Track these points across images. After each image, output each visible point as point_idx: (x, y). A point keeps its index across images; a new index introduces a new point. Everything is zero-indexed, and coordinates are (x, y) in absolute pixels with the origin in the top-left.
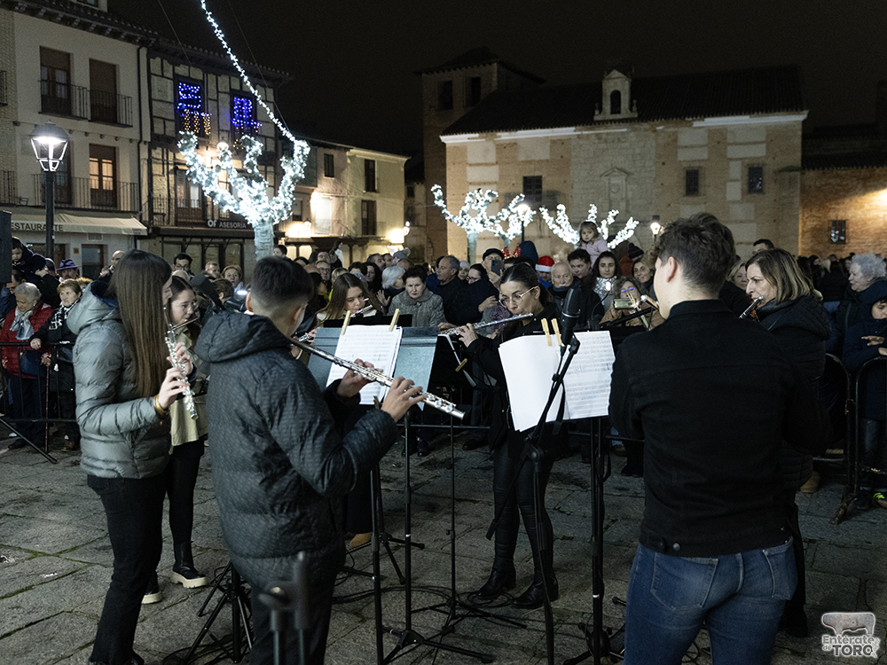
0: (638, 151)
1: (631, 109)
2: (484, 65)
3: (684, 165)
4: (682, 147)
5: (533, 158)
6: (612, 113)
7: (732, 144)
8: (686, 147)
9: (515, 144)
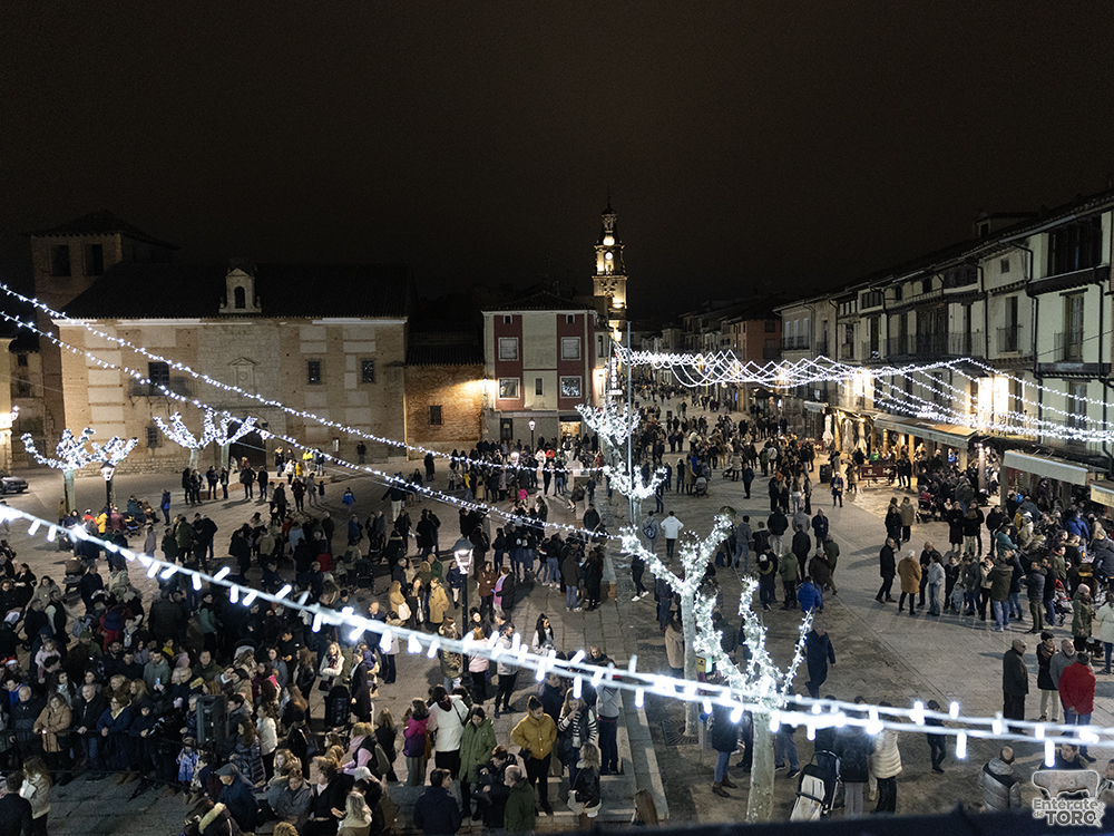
0: (263, 343)
1: (255, 305)
2: (106, 235)
3: (307, 357)
4: (304, 341)
5: (158, 345)
6: (237, 307)
7: (346, 341)
8: (308, 341)
9: (138, 330)
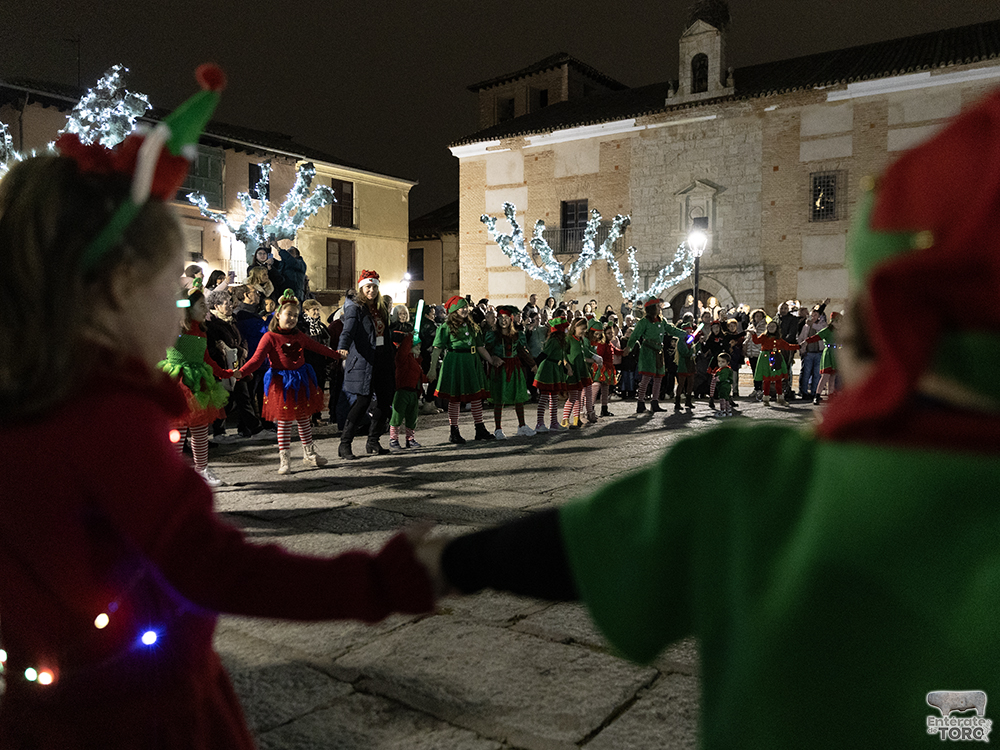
0: (734, 151)
1: (725, 84)
2: (552, 69)
3: (812, 169)
4: (807, 139)
5: (576, 172)
6: (694, 92)
7: (895, 127)
8: (814, 138)
9: (551, 152)
